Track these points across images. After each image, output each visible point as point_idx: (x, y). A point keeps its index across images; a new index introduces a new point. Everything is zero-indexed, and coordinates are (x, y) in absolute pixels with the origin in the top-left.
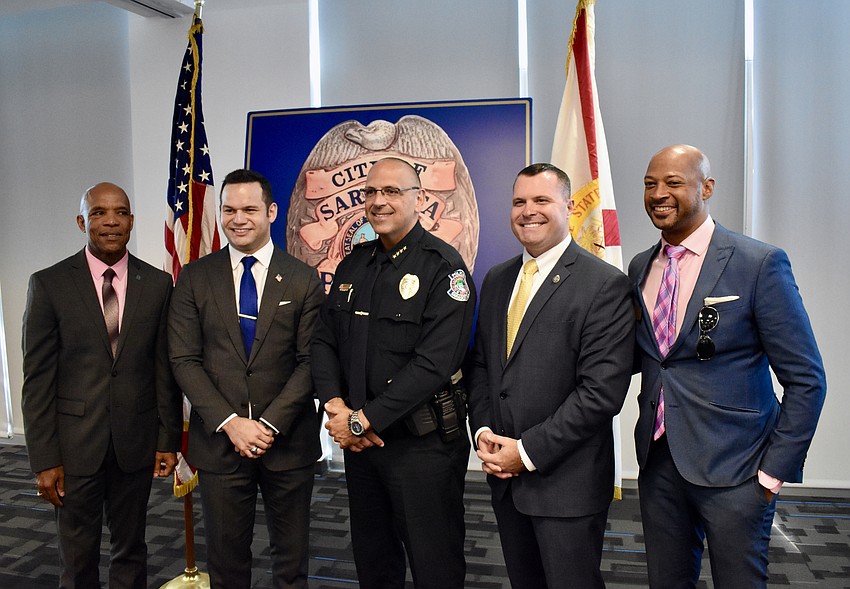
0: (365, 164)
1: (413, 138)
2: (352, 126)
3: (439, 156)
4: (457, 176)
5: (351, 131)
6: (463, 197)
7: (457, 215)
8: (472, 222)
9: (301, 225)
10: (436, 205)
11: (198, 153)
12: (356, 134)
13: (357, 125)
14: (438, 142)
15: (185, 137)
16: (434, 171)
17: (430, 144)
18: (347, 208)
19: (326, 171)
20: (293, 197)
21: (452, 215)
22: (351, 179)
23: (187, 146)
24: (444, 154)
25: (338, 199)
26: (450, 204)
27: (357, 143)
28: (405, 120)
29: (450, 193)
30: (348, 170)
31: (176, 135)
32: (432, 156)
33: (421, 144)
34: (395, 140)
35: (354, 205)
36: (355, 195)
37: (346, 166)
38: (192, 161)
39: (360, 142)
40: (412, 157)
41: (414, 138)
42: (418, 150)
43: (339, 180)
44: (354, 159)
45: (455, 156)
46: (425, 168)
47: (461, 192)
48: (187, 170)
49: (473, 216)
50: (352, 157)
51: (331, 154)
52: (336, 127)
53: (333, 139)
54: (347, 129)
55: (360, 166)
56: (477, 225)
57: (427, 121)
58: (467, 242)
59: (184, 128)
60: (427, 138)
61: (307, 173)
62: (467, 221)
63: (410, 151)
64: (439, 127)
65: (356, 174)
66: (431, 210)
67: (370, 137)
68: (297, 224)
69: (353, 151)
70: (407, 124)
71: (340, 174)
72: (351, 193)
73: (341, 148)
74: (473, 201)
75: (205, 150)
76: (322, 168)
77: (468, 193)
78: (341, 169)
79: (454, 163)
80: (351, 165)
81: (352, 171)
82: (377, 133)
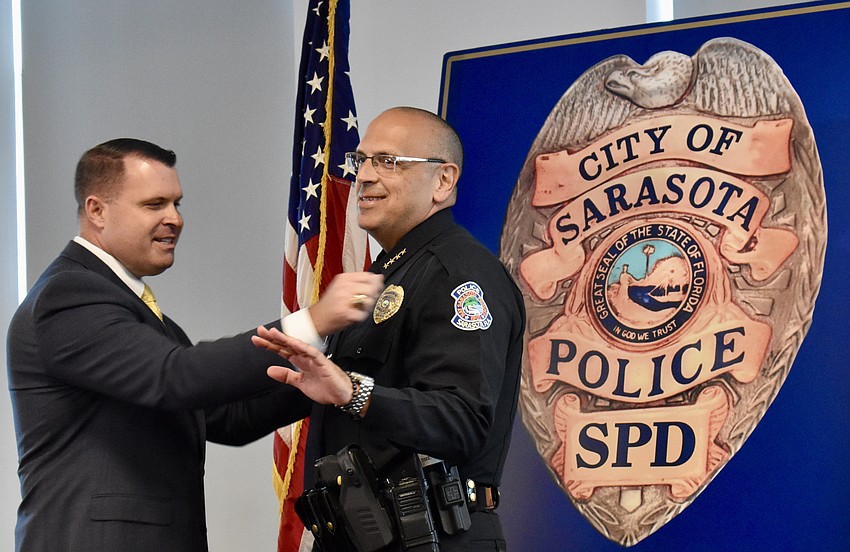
0: (636, 136)
1: (721, 81)
2: (618, 66)
3: (764, 110)
4: (794, 145)
5: (616, 76)
6: (803, 186)
7: (787, 219)
8: (814, 231)
9: (523, 255)
10: (753, 202)
11: (339, 127)
12: (624, 80)
13: (626, 64)
14: (765, 84)
15: (317, 100)
16: (755, 139)
17: (750, 89)
18: (600, 218)
19: (570, 153)
20: (513, 204)
21: (782, 220)
22: (612, 165)
23: (320, 116)
24: (774, 108)
25: (588, 204)
26: (778, 200)
27: (624, 97)
28: (711, 47)
29: (779, 179)
30: (606, 149)
31: (305, 98)
32: (753, 112)
33: (736, 90)
34: (690, 87)
35: (614, 212)
36: (617, 193)
37: (603, 142)
38: (328, 142)
39: (630, 94)
40: (719, 116)
41: (725, 81)
42: (729, 103)
43: (591, 167)
44: (618, 128)
45: (792, 108)
46: (739, 134)
47: (800, 176)
48: (321, 158)
49: (817, 220)
50: (615, 123)
51: (580, 122)
52: (592, 70)
53: (584, 92)
54: (610, 73)
55: (627, 139)
56: (824, 236)
57: (749, 46)
58: (804, 268)
59: (316, 83)
60: (746, 78)
61: (538, 160)
62: (807, 230)
63: (715, 105)
64: (768, 57)
65: (619, 155)
66: (744, 212)
67: (648, 84)
68: (517, 254)
69: (618, 112)
70: (713, 55)
71: (594, 157)
72: (609, 191)
73: (597, 108)
74: (818, 191)
75: (350, 121)
76: (562, 148)
77: (811, 177)
78: (595, 147)
79: (790, 123)
80: (612, 138)
81: (613, 149)
82: (661, 75)
